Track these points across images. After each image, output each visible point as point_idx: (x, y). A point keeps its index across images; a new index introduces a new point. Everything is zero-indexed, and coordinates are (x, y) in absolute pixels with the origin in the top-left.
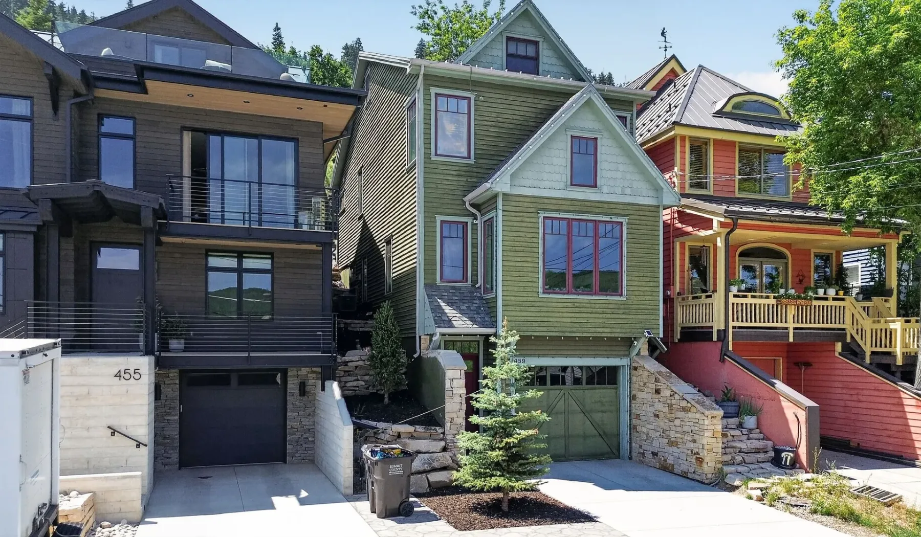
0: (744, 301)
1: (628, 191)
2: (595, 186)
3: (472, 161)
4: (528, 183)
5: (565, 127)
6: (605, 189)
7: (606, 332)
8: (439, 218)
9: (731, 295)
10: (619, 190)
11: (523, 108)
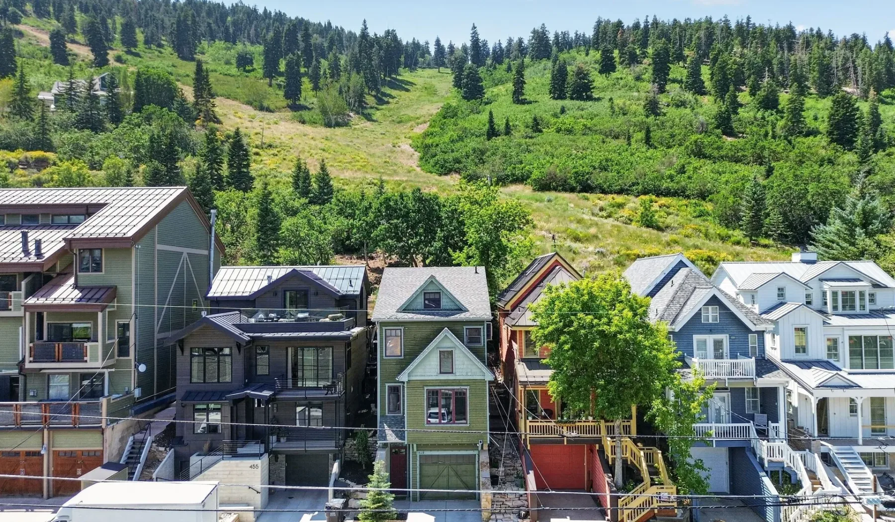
0: (537, 424)
1: (469, 374)
2: (452, 373)
3: (402, 357)
4: (419, 374)
5: (437, 347)
6: (457, 374)
7: (459, 441)
8: (387, 385)
9: (528, 421)
10: (464, 374)
11: (426, 331)
